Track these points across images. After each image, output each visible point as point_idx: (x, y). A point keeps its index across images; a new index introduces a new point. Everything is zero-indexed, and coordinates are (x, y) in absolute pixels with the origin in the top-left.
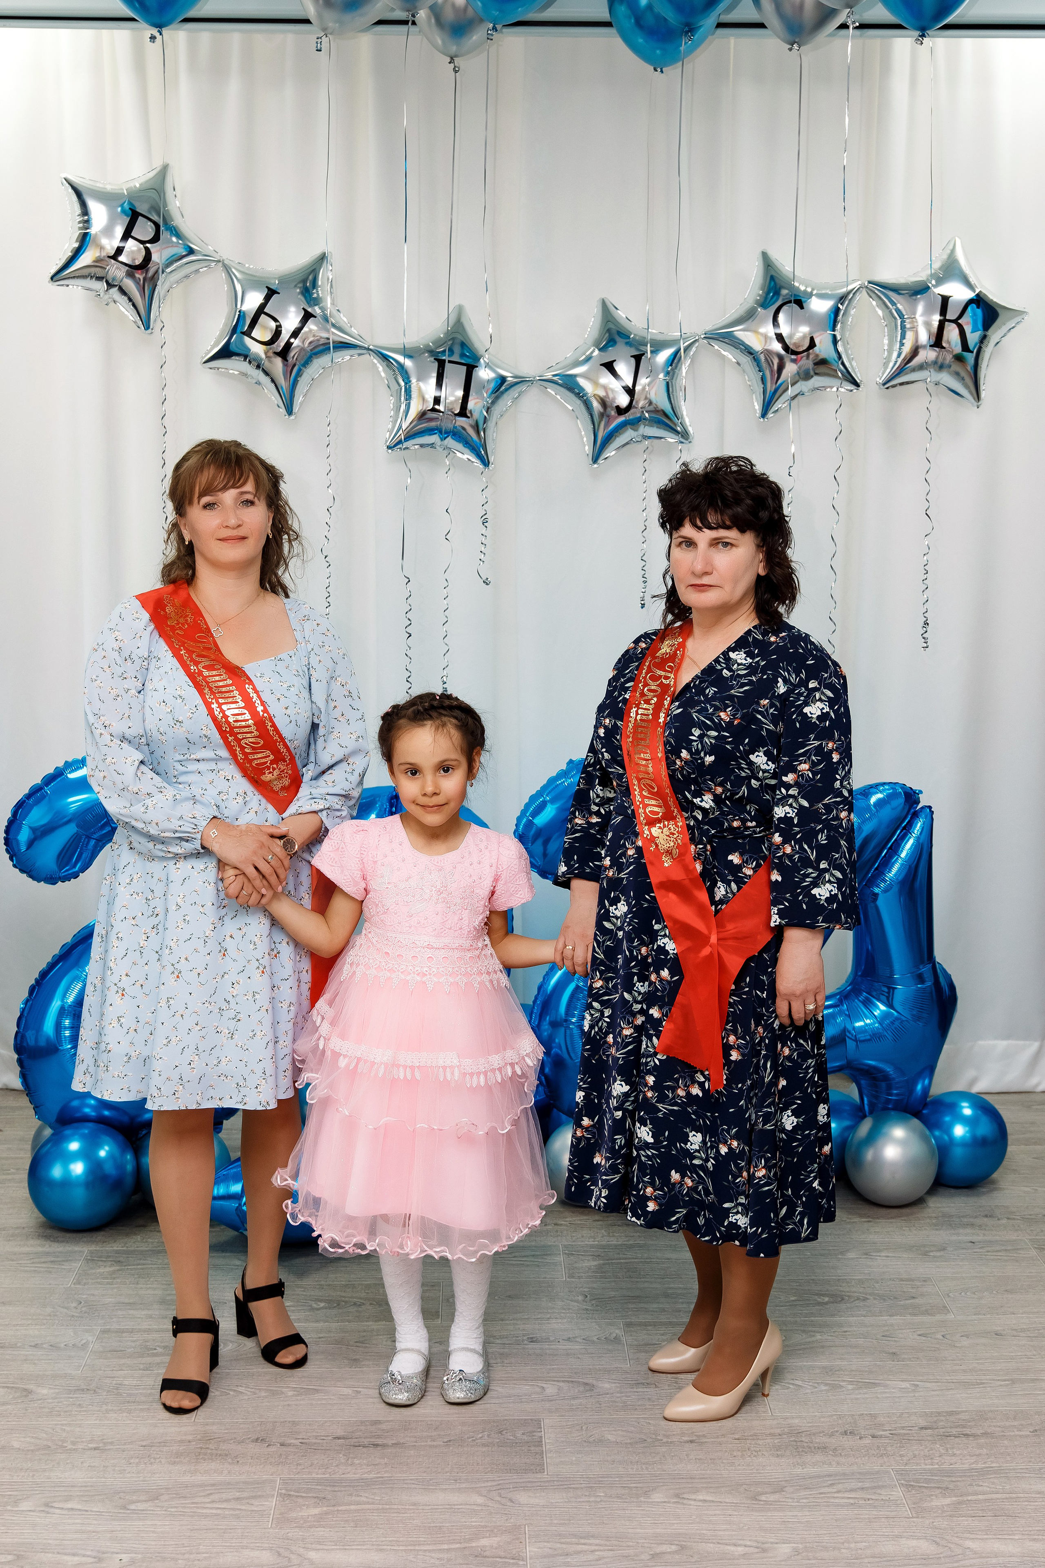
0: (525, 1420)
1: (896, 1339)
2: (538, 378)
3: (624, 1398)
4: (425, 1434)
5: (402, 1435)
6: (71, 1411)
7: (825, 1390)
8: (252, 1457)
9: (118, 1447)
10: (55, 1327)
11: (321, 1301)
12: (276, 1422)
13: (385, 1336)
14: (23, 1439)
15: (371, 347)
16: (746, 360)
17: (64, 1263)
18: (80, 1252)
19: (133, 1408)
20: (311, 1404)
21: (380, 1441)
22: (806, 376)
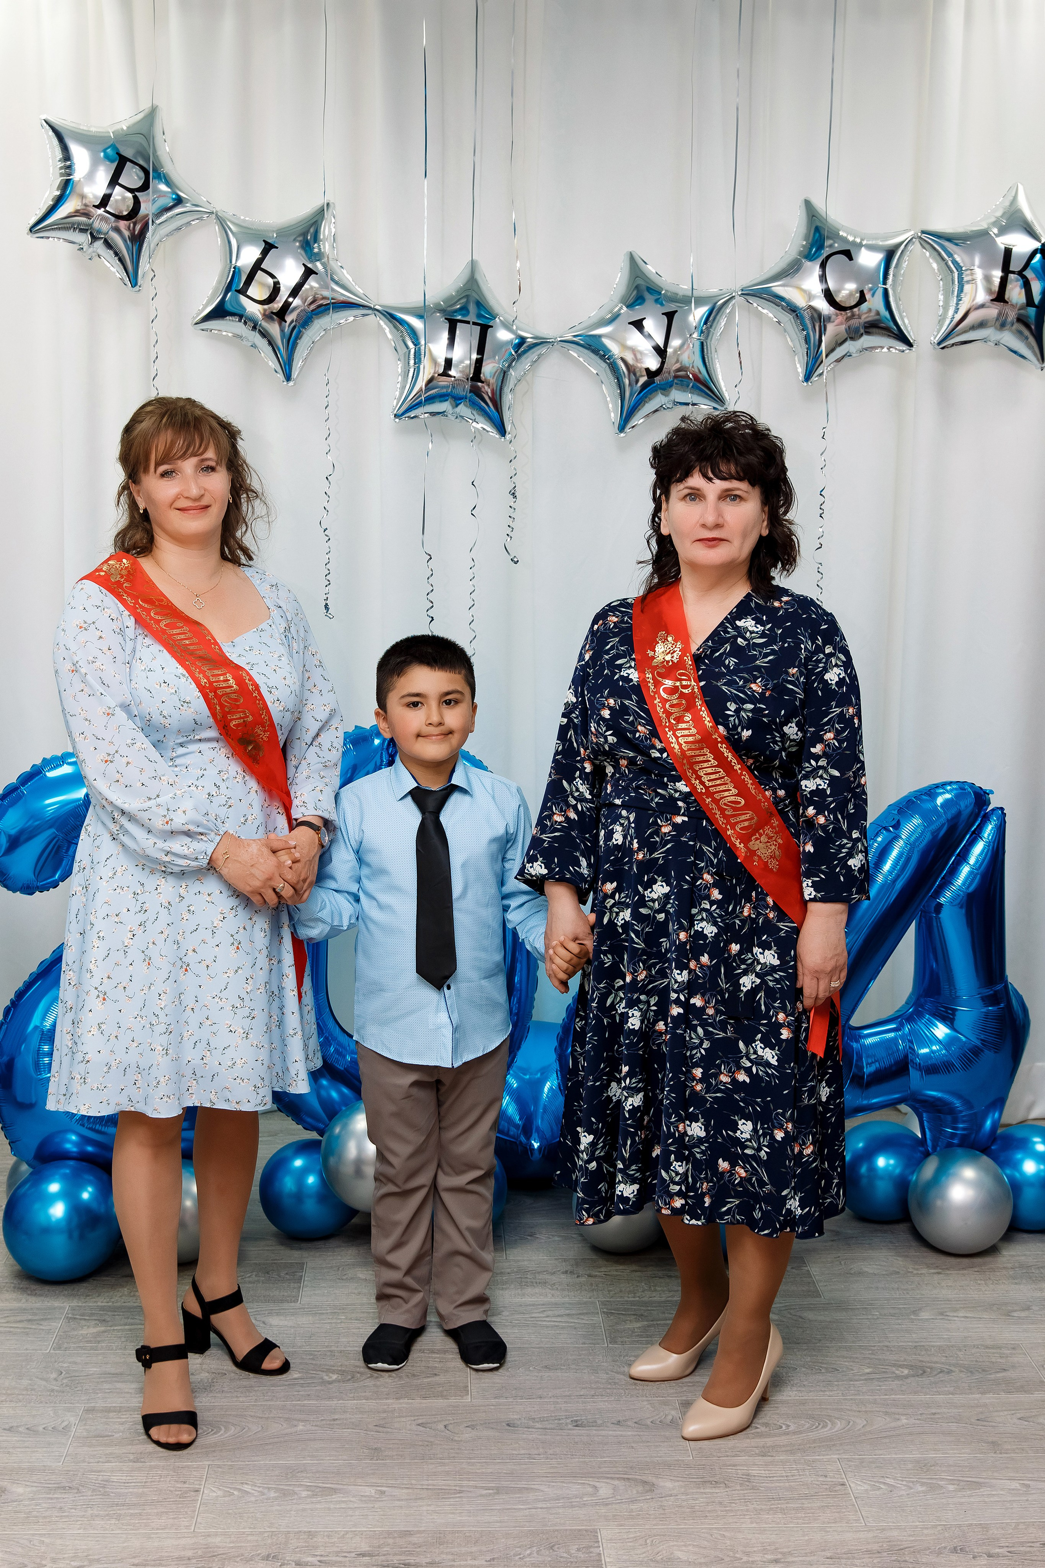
0: (579, 1530)
1: (994, 1424)
2: (558, 339)
3: (691, 1502)
4: (464, 1549)
5: (437, 1550)
6: (51, 1516)
7: (923, 1492)
10: (32, 1404)
11: (333, 1372)
12: (289, 1532)
13: (408, 1418)
15: (377, 307)
16: (788, 318)
17: (42, 1323)
18: (60, 1308)
19: (122, 1512)
20: (329, 1509)
22: (855, 335)
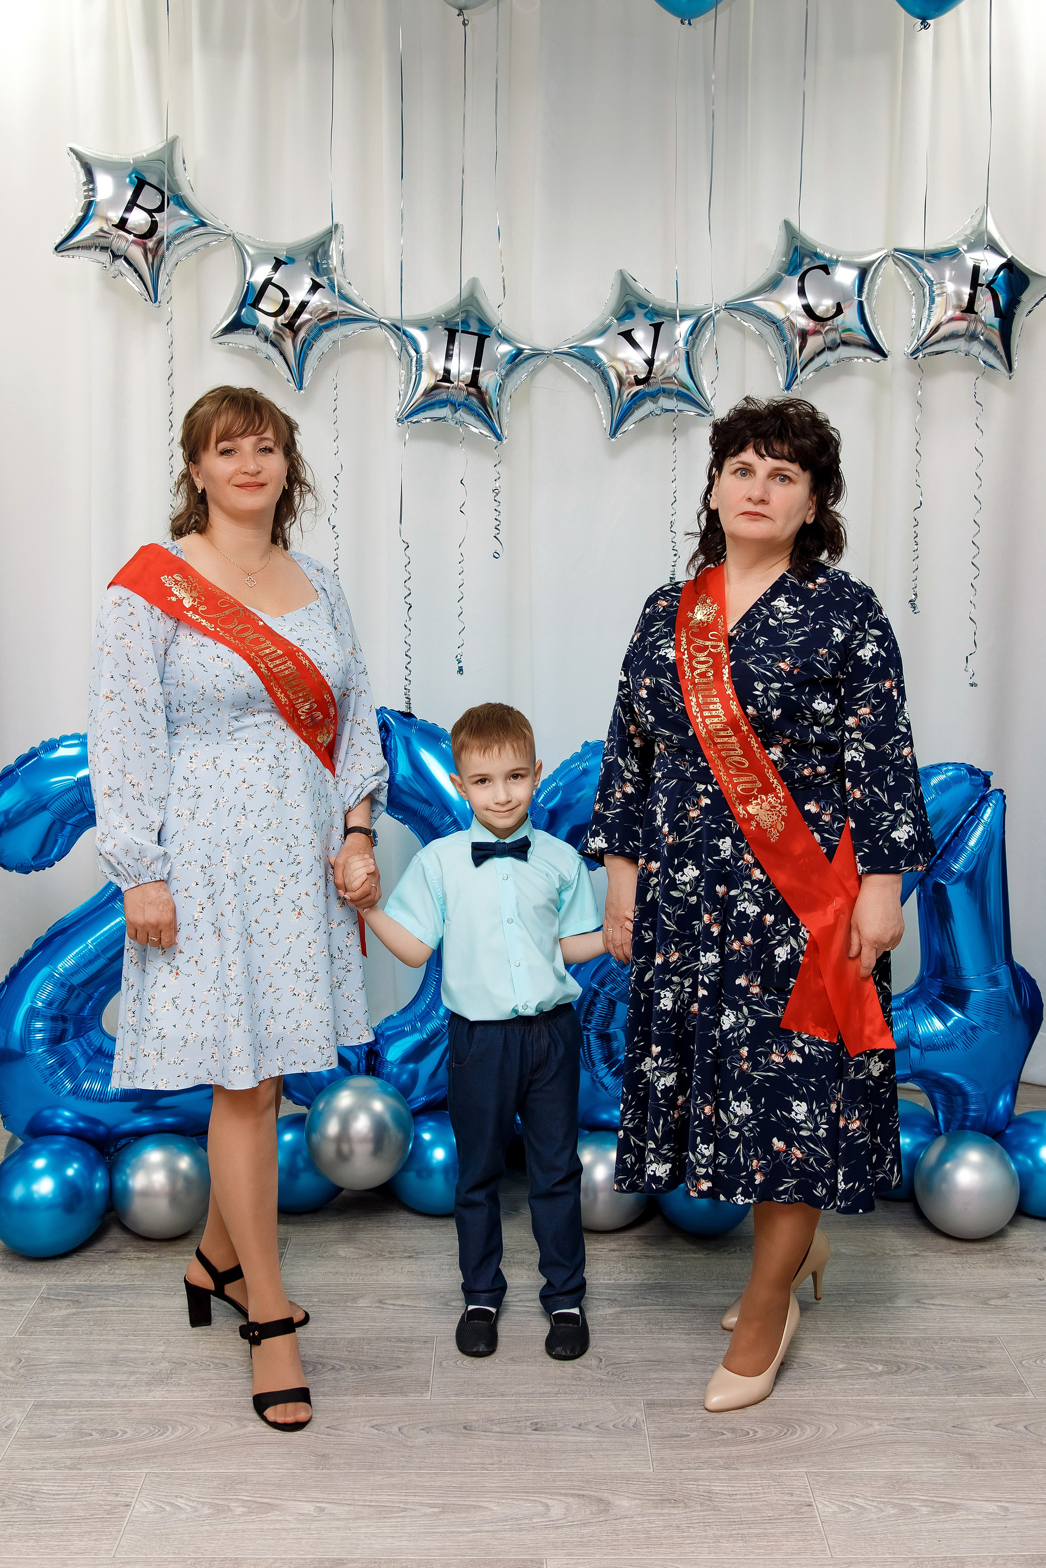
0: (523, 1561)
2: (554, 351)
7: (894, 1515)
15: (382, 320)
16: (768, 331)
18: (38, 1287)
20: (262, 1530)
22: (832, 347)
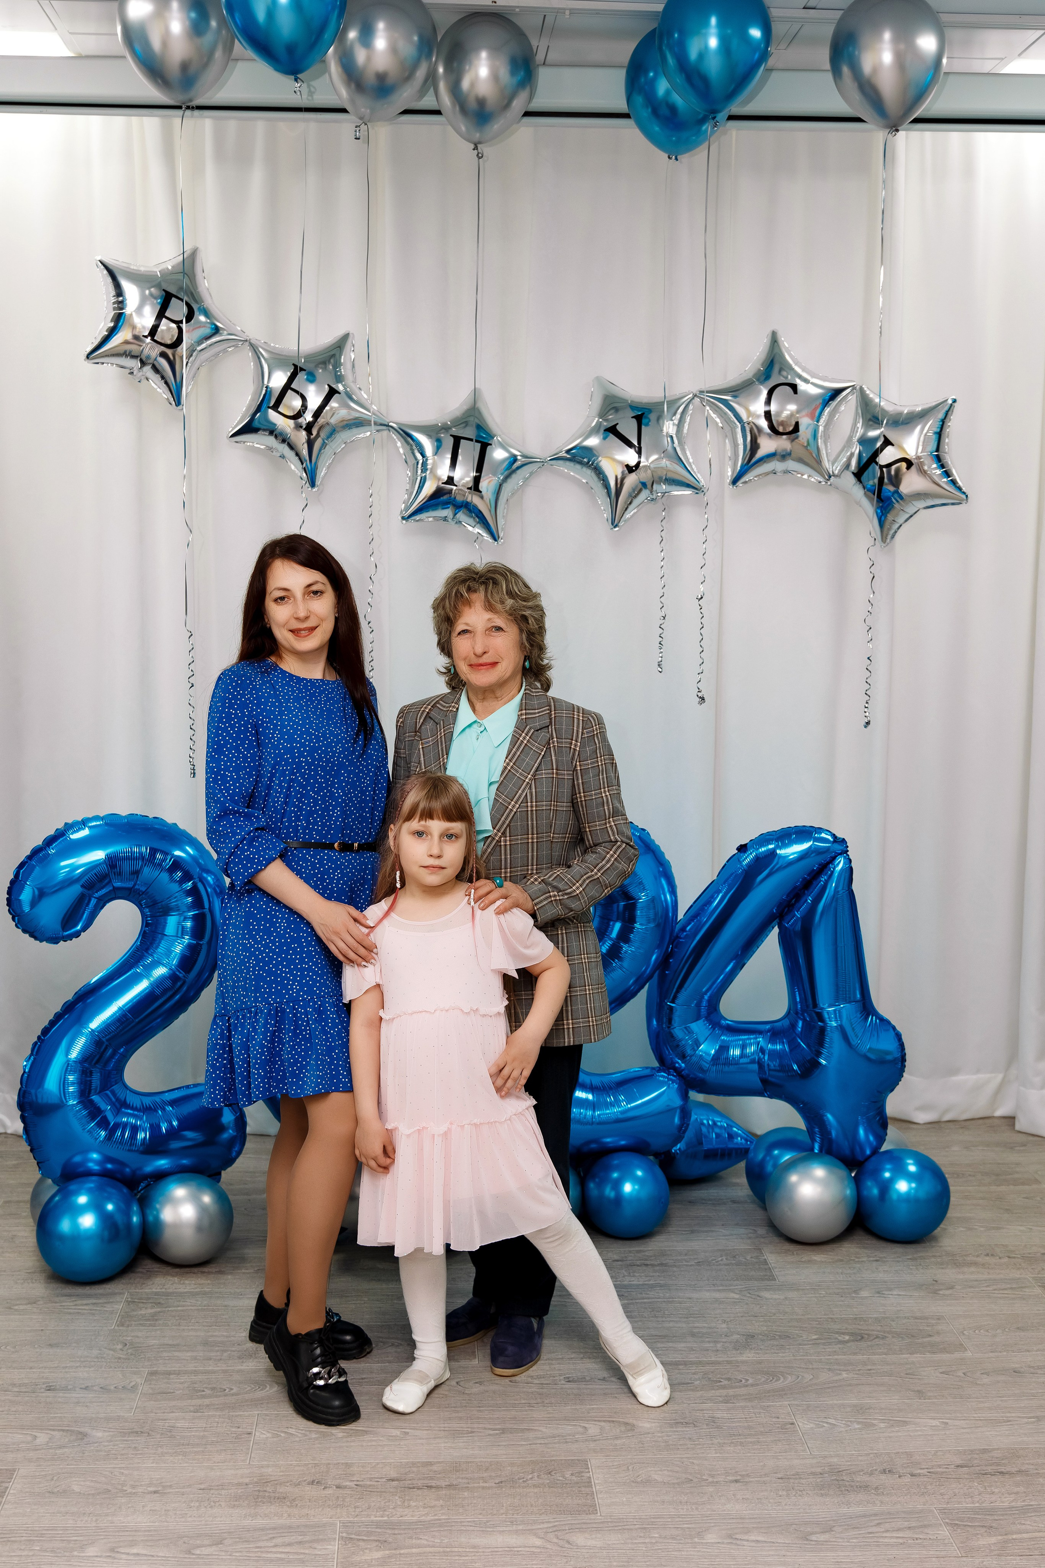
0: (572, 1460)
1: (919, 1377)
2: (548, 457)
3: (665, 1438)
4: (476, 1475)
5: (454, 1476)
6: (128, 1454)
7: (859, 1429)
8: (310, 1500)
9: (177, 1490)
10: (103, 1369)
12: (329, 1464)
14: (82, 1483)
15: (392, 424)
17: (105, 1305)
18: (121, 1294)
19: (188, 1450)
20: (362, 1446)
21: (433, 1483)
